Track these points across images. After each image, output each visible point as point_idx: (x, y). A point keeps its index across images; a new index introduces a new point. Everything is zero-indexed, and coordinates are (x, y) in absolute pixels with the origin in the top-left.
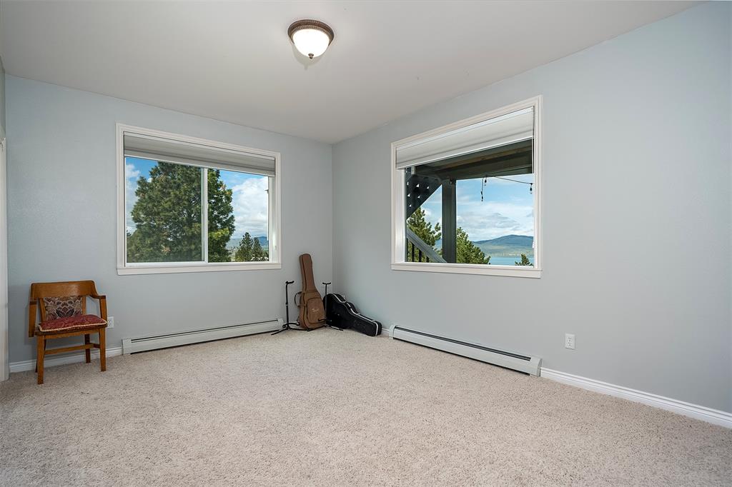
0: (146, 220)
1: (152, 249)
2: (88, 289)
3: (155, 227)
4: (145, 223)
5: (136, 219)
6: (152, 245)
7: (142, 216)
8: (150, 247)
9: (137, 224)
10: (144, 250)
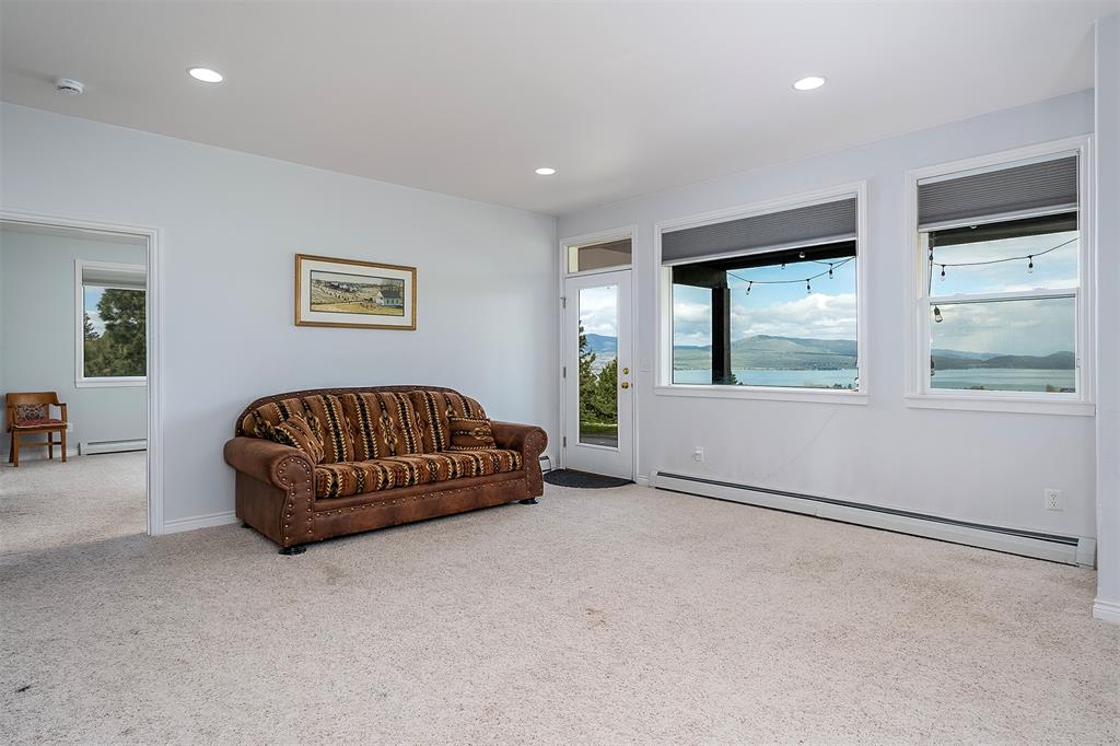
0: (120, 317)
1: (130, 361)
2: (52, 398)
3: (134, 326)
4: (118, 321)
5: (105, 317)
6: (130, 355)
7: (115, 310)
8: (127, 358)
9: (107, 322)
10: (118, 363)
